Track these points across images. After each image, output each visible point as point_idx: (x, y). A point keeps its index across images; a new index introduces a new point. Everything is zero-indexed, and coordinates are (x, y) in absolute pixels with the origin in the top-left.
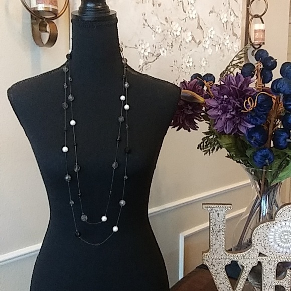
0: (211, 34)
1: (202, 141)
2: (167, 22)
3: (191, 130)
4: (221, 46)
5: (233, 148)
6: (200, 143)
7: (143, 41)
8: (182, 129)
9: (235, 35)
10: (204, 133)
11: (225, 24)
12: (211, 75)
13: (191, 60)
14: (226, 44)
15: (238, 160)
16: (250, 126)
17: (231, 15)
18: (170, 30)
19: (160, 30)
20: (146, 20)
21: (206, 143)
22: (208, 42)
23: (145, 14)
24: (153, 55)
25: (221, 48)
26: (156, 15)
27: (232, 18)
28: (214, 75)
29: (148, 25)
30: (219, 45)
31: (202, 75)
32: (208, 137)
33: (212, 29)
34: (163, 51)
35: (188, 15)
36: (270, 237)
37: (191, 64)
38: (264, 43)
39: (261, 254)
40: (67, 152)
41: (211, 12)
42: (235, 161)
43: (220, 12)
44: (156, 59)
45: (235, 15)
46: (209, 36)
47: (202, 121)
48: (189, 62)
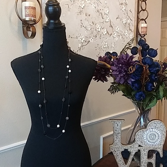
0: (117, 30)
1: (110, 87)
2: (93, 24)
3: (104, 81)
5: (126, 91)
6: (109, 88)
7: (80, 34)
8: (100, 81)
9: (131, 30)
10: (111, 83)
11: (125, 25)
12: (116, 53)
13: (106, 44)
14: (125, 35)
15: (129, 97)
16: (133, 80)
17: (128, 19)
18: (95, 28)
19: (90, 28)
20: (82, 23)
21: (112, 88)
22: (116, 34)
23: (82, 21)
24: (86, 42)
25: (123, 37)
26: (88, 21)
27: (129, 21)
29: (83, 26)
30: (122, 35)
31: (111, 53)
32: (113, 85)
33: (118, 27)
34: (91, 40)
35: (105, 20)
36: (144, 137)
37: (106, 46)
38: (146, 34)
39: (140, 146)
40: (40, 93)
41: (117, 18)
42: (127, 98)
43: (122, 18)
44: (88, 44)
45: (131, 19)
46: (116, 31)
47: (110, 77)
48: (105, 45)
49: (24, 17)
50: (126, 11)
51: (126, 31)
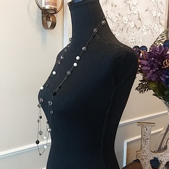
0: (146, 23)
2: (120, 16)
4: (152, 30)
5: (157, 90)
6: (137, 86)
9: (161, 24)
10: (139, 81)
11: (155, 18)
12: (145, 46)
13: (134, 38)
14: (155, 29)
15: (160, 97)
16: (167, 77)
18: (121, 21)
19: (116, 21)
20: (107, 15)
21: (141, 86)
22: (144, 28)
23: (107, 12)
25: (152, 32)
26: (114, 12)
27: (159, 14)
28: (147, 47)
29: (109, 18)
31: (140, 47)
32: (142, 83)
33: (147, 20)
34: (117, 33)
35: (132, 12)
37: (134, 41)
41: (146, 10)
42: (158, 98)
43: (152, 11)
45: (161, 12)
46: (145, 25)
47: (139, 73)
48: (132, 39)
49: (43, 6)
50: (156, 2)
51: (156, 25)
